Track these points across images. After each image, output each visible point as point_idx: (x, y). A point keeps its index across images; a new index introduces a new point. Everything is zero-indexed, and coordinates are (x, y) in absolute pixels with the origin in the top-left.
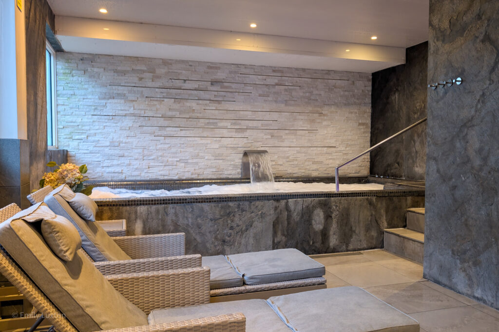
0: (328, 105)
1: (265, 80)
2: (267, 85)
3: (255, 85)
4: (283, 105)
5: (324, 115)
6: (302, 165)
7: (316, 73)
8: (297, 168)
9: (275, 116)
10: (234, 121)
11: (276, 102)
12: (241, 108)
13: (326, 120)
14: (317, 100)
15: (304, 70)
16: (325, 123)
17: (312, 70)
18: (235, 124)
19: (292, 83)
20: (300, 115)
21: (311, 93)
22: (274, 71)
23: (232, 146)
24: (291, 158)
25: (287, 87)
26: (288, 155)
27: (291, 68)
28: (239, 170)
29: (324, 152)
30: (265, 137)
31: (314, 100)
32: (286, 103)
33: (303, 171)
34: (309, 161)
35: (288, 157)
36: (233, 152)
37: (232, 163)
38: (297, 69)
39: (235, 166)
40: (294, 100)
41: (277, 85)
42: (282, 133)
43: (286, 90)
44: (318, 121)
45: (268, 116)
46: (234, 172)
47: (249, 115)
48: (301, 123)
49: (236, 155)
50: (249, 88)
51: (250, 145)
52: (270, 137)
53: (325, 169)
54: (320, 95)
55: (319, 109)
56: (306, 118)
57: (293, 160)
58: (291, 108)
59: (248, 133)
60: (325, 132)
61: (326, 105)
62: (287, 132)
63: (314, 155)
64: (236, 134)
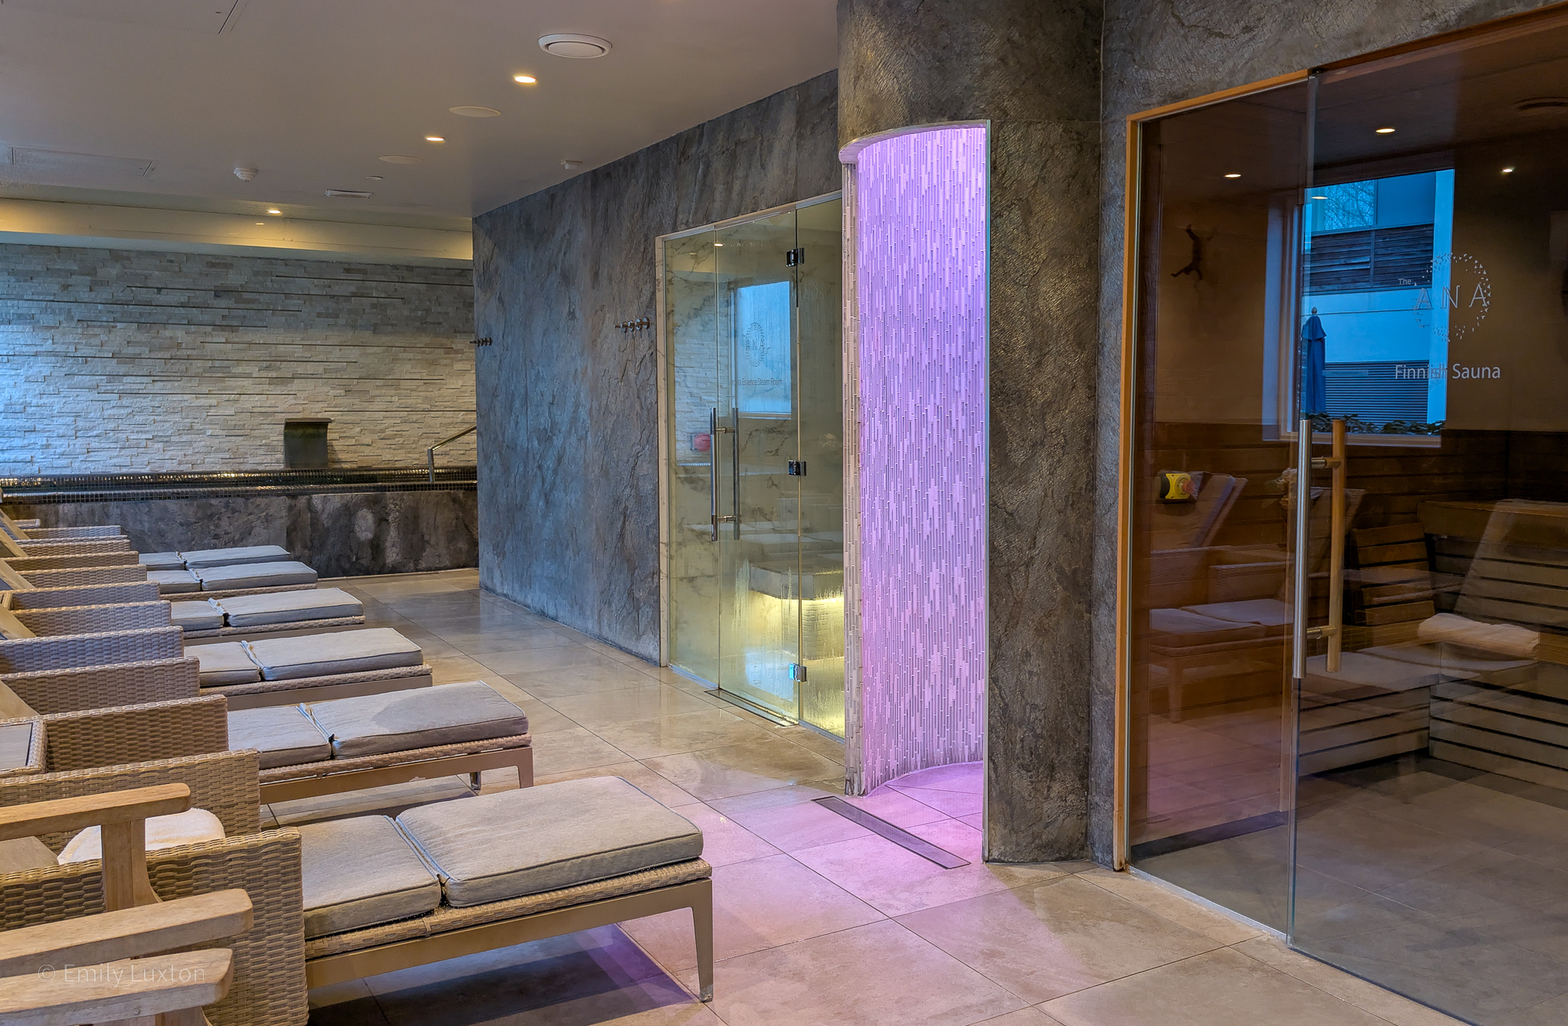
0: (465, 332)
1: (330, 287)
2: (333, 297)
3: (308, 297)
4: (368, 334)
5: (457, 352)
6: (414, 446)
7: (435, 274)
8: (403, 451)
9: (354, 353)
10: (265, 364)
11: (354, 327)
12: (280, 339)
13: (460, 360)
14: (440, 323)
15: (410, 268)
16: (458, 366)
17: (428, 268)
18: (267, 368)
19: (386, 292)
20: (404, 351)
21: (428, 311)
22: (347, 271)
23: (263, 410)
24: (388, 432)
25: (375, 300)
26: (382, 426)
27: (383, 265)
28: (280, 456)
29: (459, 420)
30: (332, 392)
31: (434, 323)
32: (375, 329)
33: (416, 456)
34: (428, 438)
35: (382, 431)
36: (264, 422)
37: (264, 442)
38: (395, 267)
39: (271, 449)
40: (392, 325)
41: (354, 295)
42: (369, 385)
43: (374, 306)
44: (445, 362)
45: (336, 354)
46: (268, 459)
47: (299, 352)
48: (409, 367)
49: (271, 426)
50: (294, 303)
51: (301, 408)
52: (342, 392)
53: (462, 452)
54: (447, 313)
55: (444, 341)
56: (419, 357)
57: (394, 437)
58: (385, 339)
59: (297, 384)
60: (460, 383)
61: (460, 332)
62: (379, 383)
63: (438, 426)
64: (272, 387)
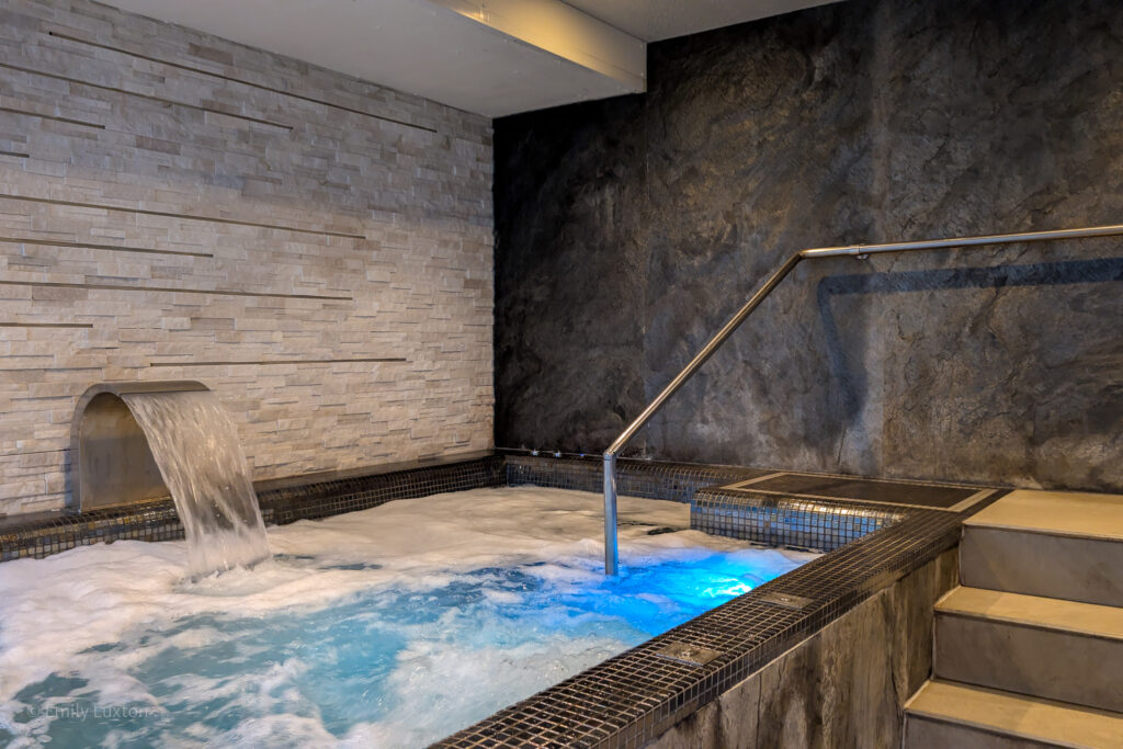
0: (381, 209)
1: (163, 80)
2: (169, 104)
3: (120, 97)
4: (232, 195)
5: (372, 246)
6: (307, 432)
8: (288, 445)
9: (205, 236)
10: (25, 249)
11: (207, 178)
13: (376, 263)
14: (347, 188)
16: (373, 274)
18: (28, 261)
19: (264, 110)
20: (294, 240)
21: (329, 157)
22: (196, 50)
23: (17, 364)
24: (265, 406)
25: (245, 125)
26: (256, 395)
28: (56, 476)
29: (374, 379)
30: (166, 322)
31: (337, 186)
32: (245, 186)
33: (310, 453)
34: (327, 414)
35: (255, 405)
36: (22, 394)
37: (20, 444)
39: (36, 460)
40: (273, 181)
41: (207, 107)
42: (232, 306)
43: (243, 136)
44: (352, 264)
45: (174, 234)
47: (98, 223)
48: (299, 270)
49: (36, 405)
50: (92, 107)
51: (102, 358)
52: (185, 321)
54: (356, 169)
55: (353, 223)
56: (315, 251)
57: (274, 416)
58: (263, 211)
59: (93, 304)
60: (376, 306)
61: (374, 208)
62: (249, 302)
63: (344, 389)
64: (38, 309)
